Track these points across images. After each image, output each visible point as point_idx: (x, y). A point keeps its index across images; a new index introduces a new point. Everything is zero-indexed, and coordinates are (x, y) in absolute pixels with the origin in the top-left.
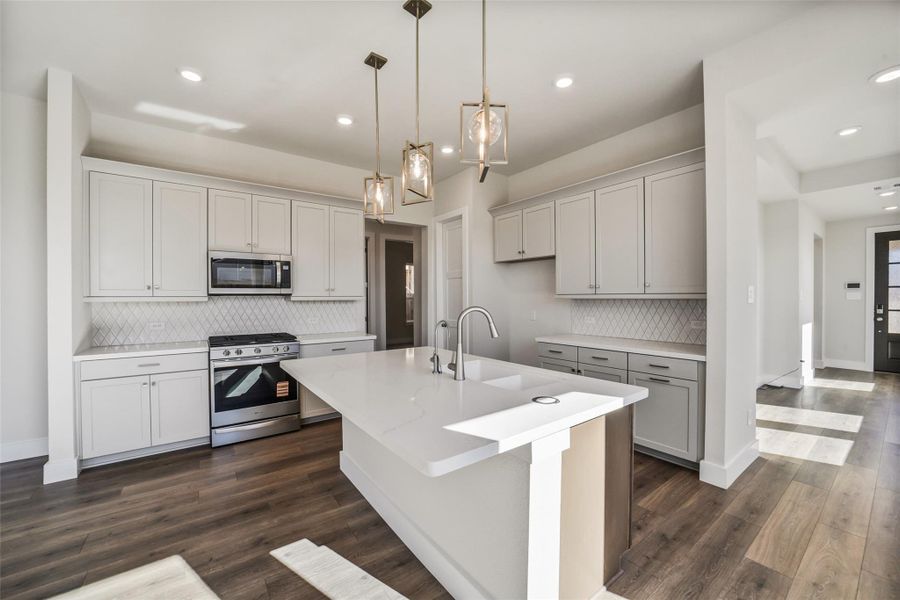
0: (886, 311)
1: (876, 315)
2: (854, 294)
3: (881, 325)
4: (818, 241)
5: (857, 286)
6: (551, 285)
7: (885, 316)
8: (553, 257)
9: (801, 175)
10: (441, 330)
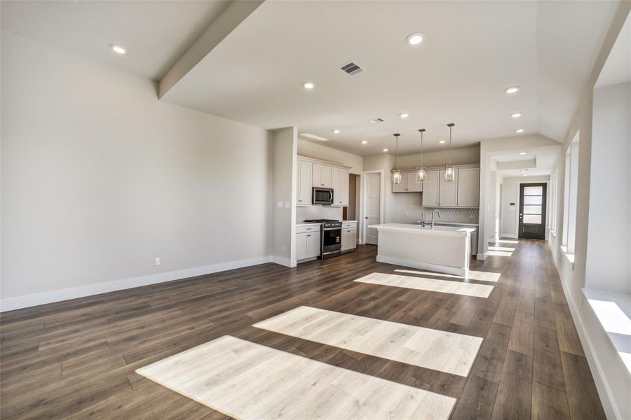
0: (523, 214)
1: (520, 216)
2: (512, 207)
3: (521, 220)
4: (501, 185)
5: (513, 204)
6: (421, 203)
7: (522, 216)
8: (421, 192)
9: (498, 163)
10: (365, 219)
